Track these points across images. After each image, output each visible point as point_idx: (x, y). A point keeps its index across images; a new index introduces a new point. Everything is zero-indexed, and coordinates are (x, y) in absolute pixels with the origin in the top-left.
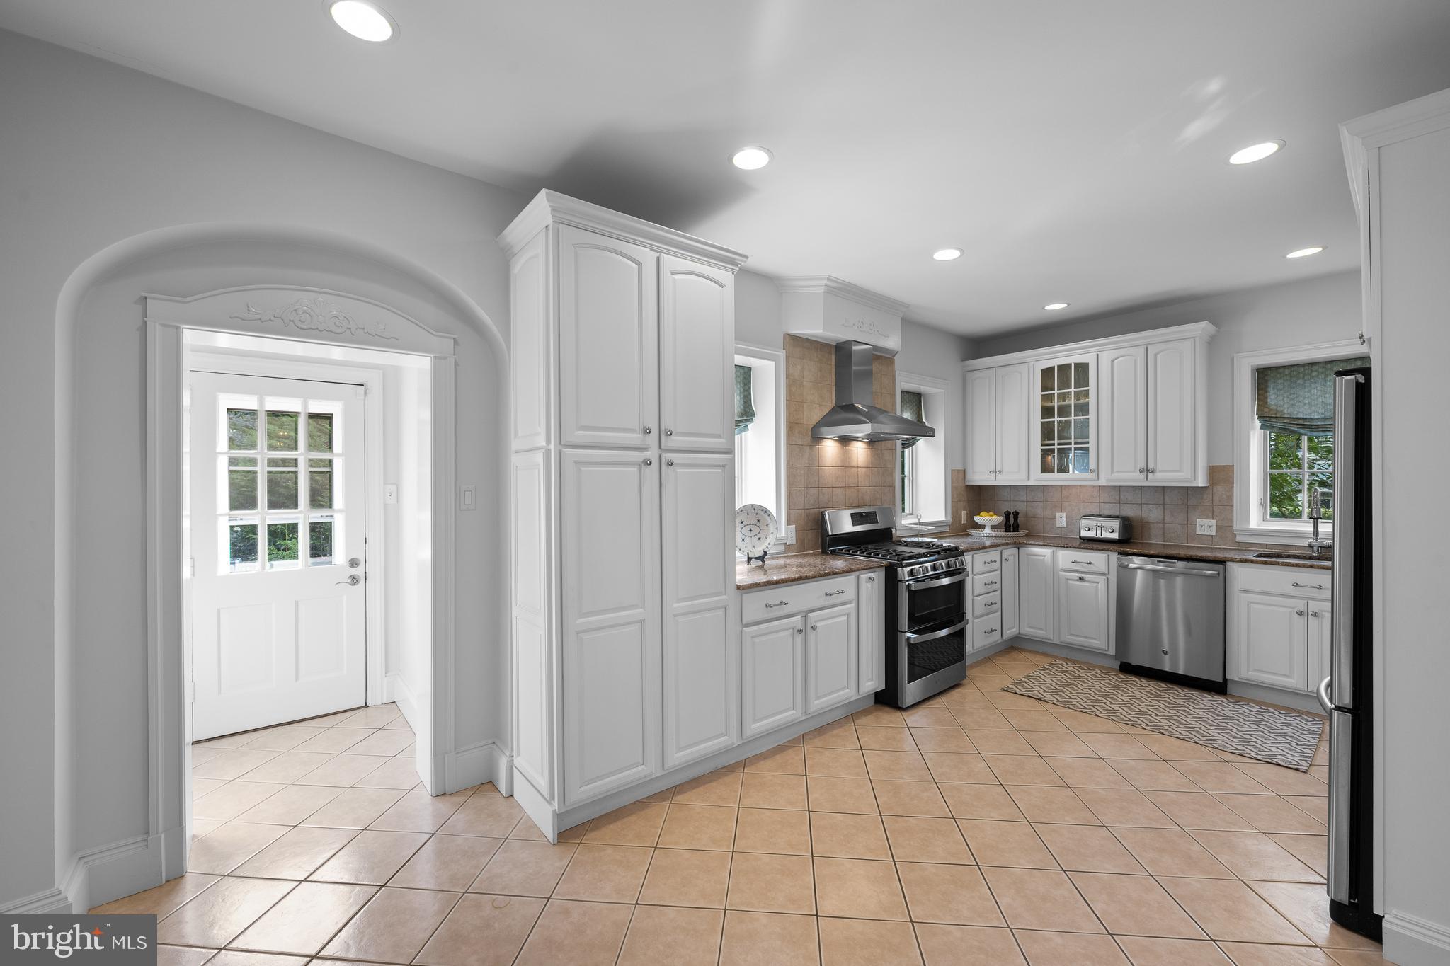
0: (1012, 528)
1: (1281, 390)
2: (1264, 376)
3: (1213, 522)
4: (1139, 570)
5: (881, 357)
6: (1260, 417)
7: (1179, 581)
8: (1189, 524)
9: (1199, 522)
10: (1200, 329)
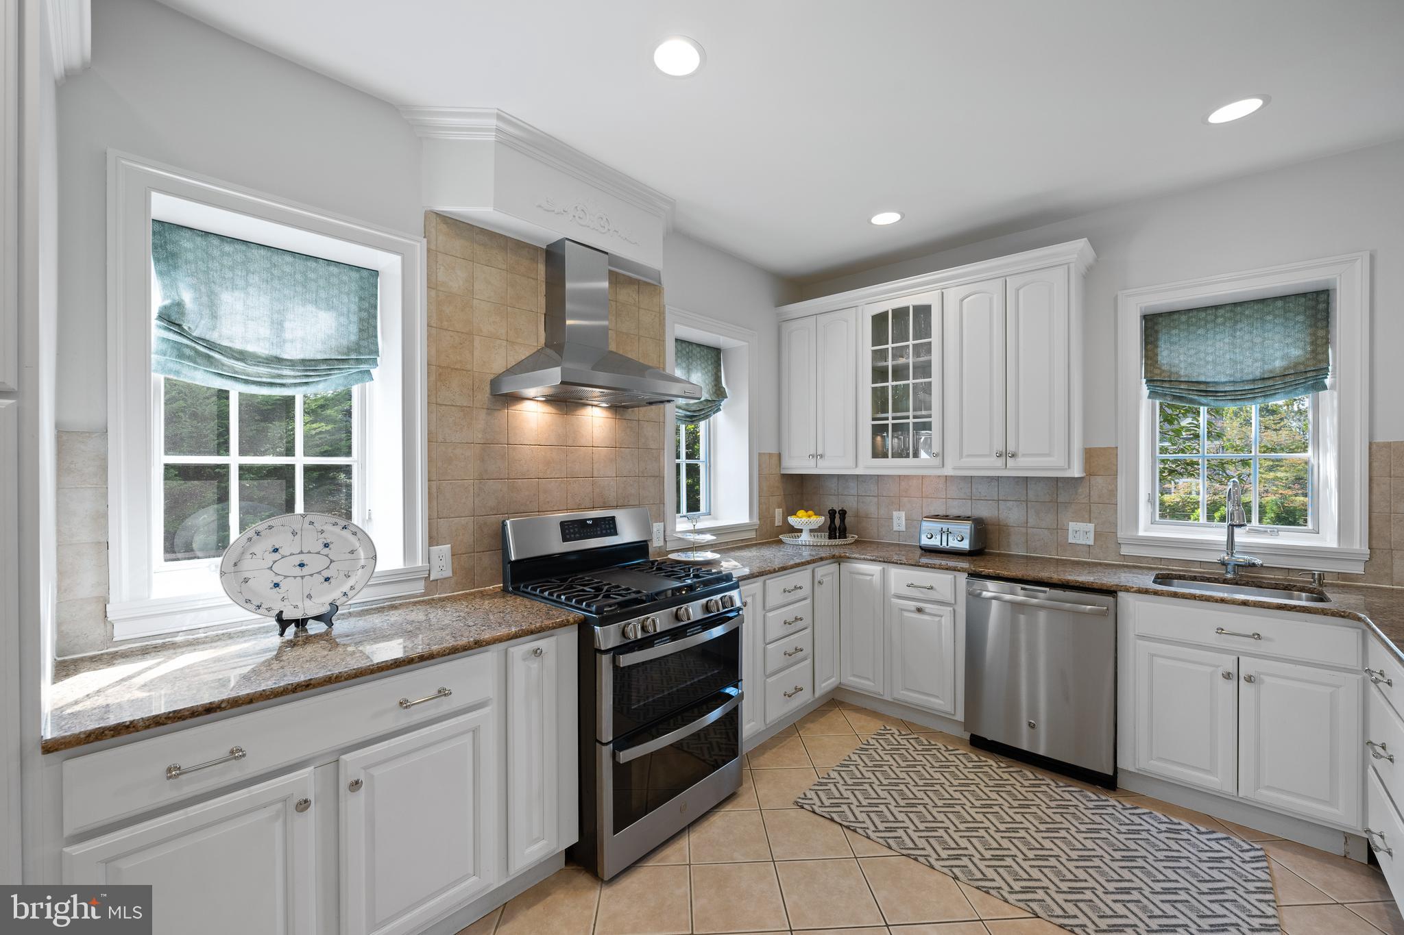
0: (837, 531)
1: (1176, 343)
2: (1153, 324)
3: (1091, 527)
4: (993, 601)
5: (638, 282)
6: (1150, 381)
7: (1042, 616)
8: (1059, 529)
9: (1073, 526)
10: (1076, 250)
